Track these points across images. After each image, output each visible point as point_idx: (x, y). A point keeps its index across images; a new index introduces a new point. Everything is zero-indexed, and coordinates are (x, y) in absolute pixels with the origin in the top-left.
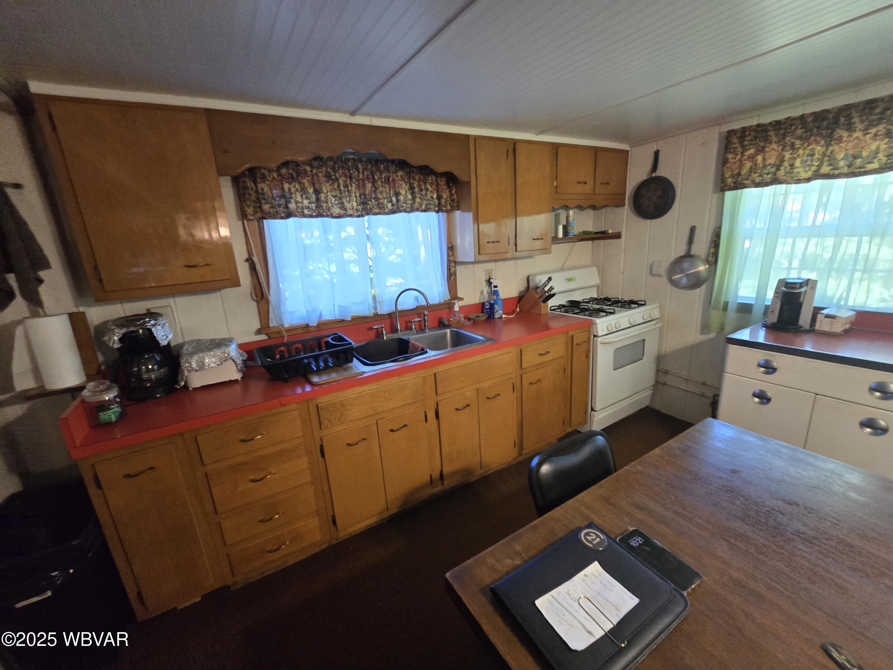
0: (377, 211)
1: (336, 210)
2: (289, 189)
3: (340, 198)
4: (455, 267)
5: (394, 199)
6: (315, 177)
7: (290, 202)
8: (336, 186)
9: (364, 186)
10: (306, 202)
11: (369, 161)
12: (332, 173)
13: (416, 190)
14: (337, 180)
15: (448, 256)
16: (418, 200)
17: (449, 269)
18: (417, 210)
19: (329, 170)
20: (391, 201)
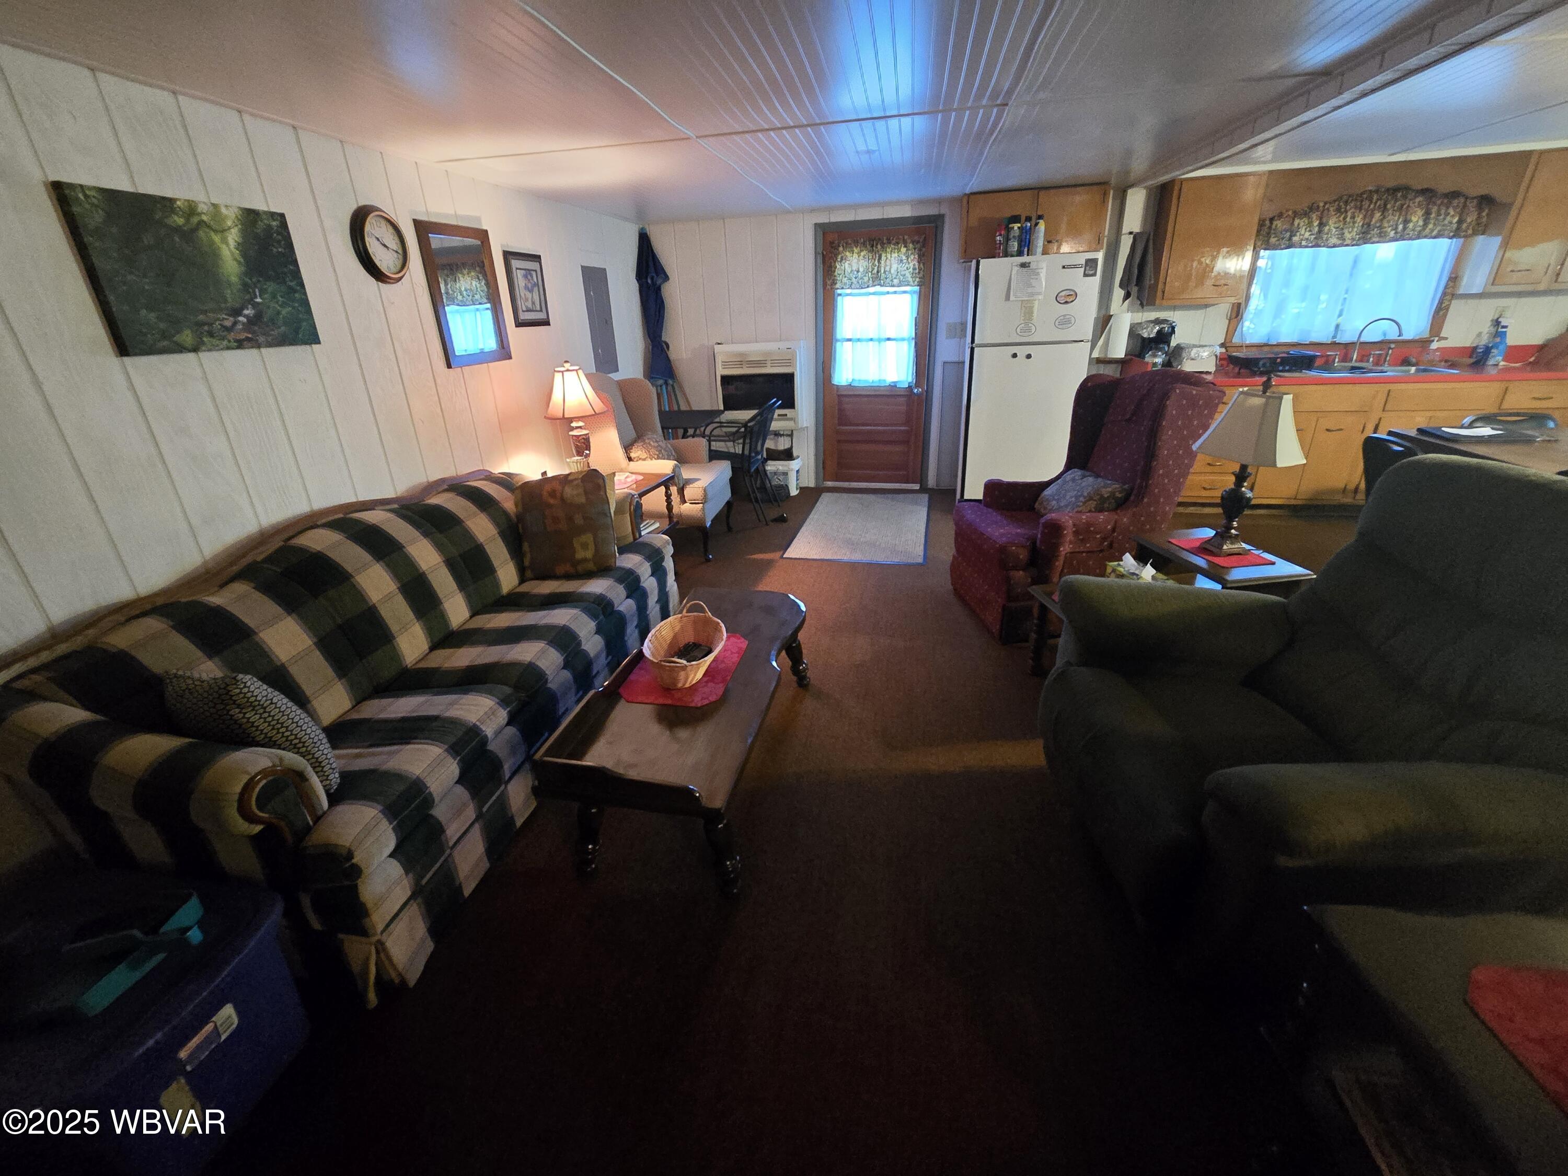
0: (1377, 239)
1: (1334, 240)
2: (1299, 225)
3: (1342, 229)
4: (1450, 301)
5: (1401, 227)
6: (1326, 212)
7: (1295, 235)
8: (1341, 219)
9: (1372, 216)
10: (1307, 234)
11: (1388, 190)
12: (1343, 206)
13: (1433, 216)
14: (1346, 212)
15: (1446, 288)
16: (1431, 226)
17: (1441, 302)
18: (1425, 237)
19: (1341, 204)
20: (1396, 228)
